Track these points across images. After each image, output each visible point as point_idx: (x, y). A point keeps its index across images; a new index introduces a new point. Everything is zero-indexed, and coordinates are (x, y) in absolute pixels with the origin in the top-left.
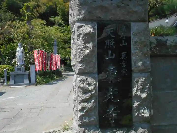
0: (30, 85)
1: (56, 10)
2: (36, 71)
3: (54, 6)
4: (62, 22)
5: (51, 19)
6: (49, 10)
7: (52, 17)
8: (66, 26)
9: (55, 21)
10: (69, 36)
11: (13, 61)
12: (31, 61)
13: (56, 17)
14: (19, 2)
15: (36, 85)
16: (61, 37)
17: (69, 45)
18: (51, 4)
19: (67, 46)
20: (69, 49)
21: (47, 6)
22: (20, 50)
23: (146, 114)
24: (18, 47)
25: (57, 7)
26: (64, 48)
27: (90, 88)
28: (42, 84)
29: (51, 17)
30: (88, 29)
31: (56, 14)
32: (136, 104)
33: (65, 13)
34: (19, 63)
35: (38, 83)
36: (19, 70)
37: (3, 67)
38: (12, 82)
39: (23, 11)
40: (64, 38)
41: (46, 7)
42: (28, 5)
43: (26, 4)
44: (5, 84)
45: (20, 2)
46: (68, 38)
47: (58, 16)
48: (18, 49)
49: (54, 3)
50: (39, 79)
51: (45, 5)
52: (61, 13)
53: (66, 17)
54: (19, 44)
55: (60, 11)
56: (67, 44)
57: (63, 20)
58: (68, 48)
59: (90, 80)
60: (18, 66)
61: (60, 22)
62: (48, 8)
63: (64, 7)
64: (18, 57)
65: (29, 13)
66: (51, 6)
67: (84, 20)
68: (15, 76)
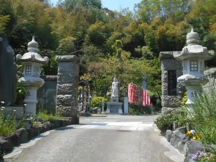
0: (123, 115)
1: (144, 38)
2: (129, 103)
3: (141, 34)
4: (151, 52)
5: (137, 50)
6: (134, 39)
7: (139, 48)
8: (155, 57)
9: (141, 52)
10: (159, 70)
11: (108, 94)
12: (123, 94)
13: (144, 47)
14: (101, 33)
15: (129, 115)
16: (150, 71)
17: (160, 81)
18: (137, 32)
19: (157, 82)
20: (159, 86)
21: (132, 34)
22: (115, 84)
23: (180, 92)
24: (113, 81)
25: (145, 35)
26: (153, 85)
27: (166, 85)
28: (133, 115)
29: (137, 48)
30: (166, 72)
31: (143, 44)
32: (177, 90)
33: (155, 42)
34: (114, 95)
35: (130, 114)
36: (115, 101)
37: (100, 99)
38: (108, 111)
39: (114, 48)
40: (153, 72)
41: (130, 35)
42: (119, 41)
43: (118, 41)
44: (103, 112)
45: (103, 33)
46: (158, 73)
47: (145, 45)
48: (114, 83)
49: (140, 30)
50: (131, 110)
51: (130, 34)
52: (149, 42)
53: (156, 47)
54: (114, 79)
55: (149, 40)
56: (157, 80)
57: (151, 51)
58: (158, 84)
59: (166, 84)
60: (113, 97)
61: (148, 53)
62: (133, 37)
63: (153, 34)
64: (113, 90)
65: (120, 49)
66: (137, 34)
67: (165, 70)
68: (111, 106)
